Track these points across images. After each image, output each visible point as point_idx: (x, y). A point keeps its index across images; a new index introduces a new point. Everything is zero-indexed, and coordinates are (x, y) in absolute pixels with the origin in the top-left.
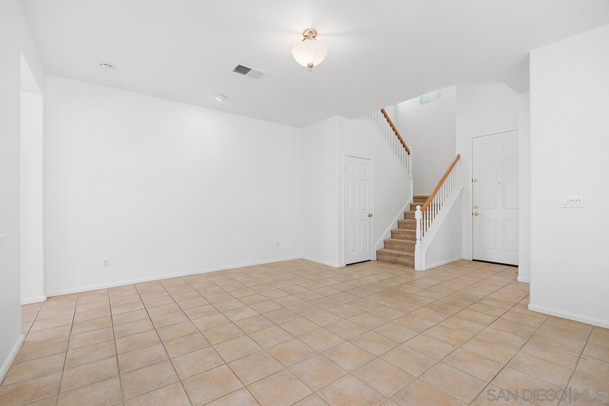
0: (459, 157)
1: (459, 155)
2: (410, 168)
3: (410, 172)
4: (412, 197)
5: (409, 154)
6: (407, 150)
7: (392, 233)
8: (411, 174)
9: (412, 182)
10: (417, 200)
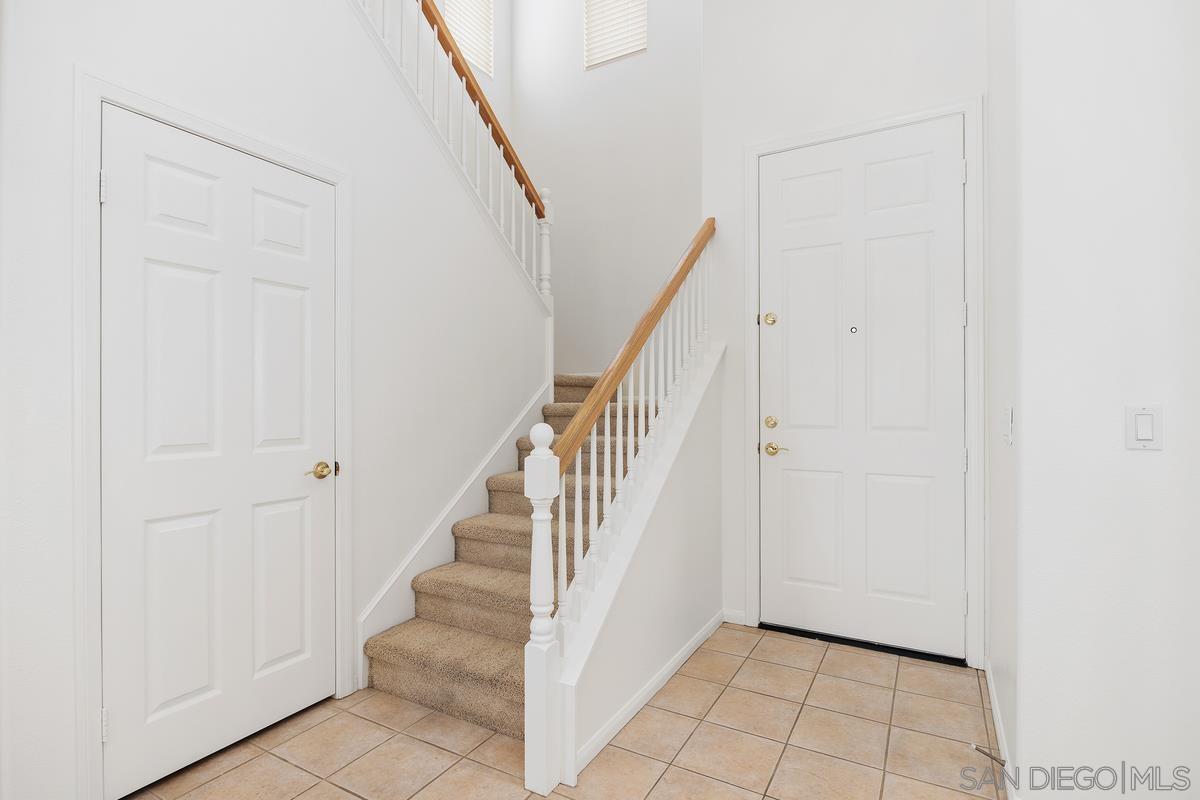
0: (710, 229)
1: (712, 221)
2: (546, 270)
3: (546, 285)
4: (550, 382)
5: (540, 214)
6: (531, 197)
7: (460, 537)
8: (546, 292)
9: (550, 322)
10: (569, 392)
